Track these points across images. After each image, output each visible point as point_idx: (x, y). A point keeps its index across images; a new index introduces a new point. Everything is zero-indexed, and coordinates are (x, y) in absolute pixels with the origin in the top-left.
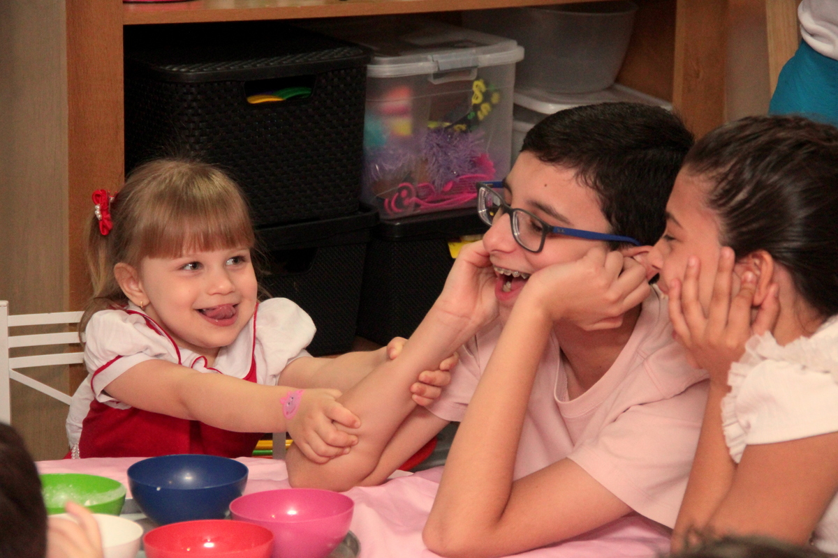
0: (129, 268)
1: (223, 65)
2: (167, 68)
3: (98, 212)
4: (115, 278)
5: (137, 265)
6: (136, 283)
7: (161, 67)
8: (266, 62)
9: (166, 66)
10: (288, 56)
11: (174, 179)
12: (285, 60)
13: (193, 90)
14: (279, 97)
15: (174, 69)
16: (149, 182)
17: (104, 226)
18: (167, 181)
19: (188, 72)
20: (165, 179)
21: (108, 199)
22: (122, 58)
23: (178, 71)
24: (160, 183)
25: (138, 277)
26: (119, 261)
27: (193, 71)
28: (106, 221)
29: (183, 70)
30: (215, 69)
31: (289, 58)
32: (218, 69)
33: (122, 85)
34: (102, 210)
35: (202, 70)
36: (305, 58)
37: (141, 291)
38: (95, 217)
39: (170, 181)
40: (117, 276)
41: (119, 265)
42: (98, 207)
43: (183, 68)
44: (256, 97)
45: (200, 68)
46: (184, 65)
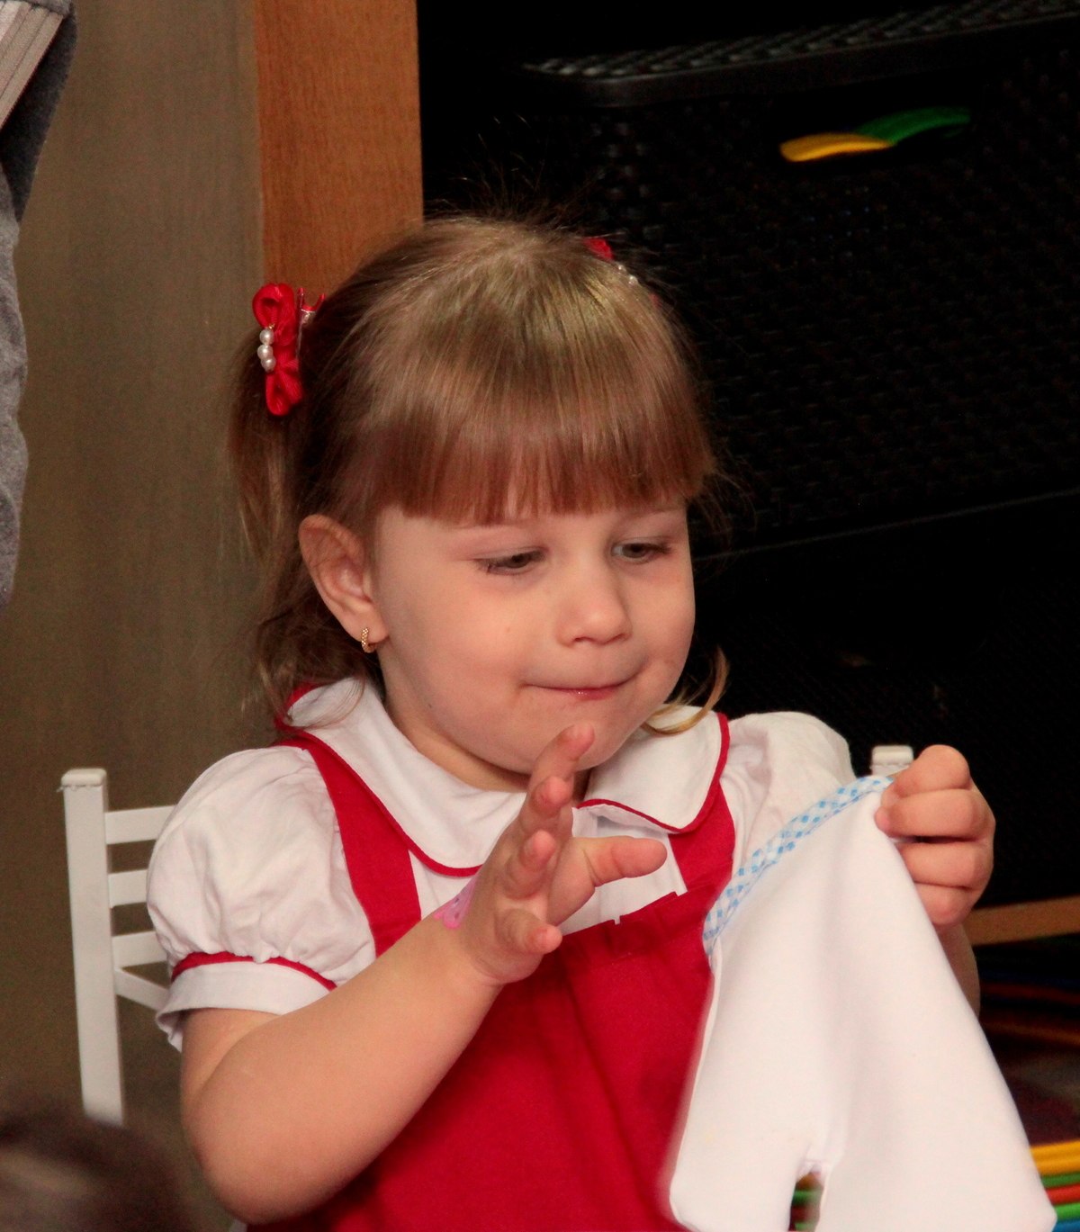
0: (342, 534)
1: (709, 51)
2: (546, 67)
3: (265, 350)
4: (300, 560)
5: (365, 527)
6: (358, 573)
7: (529, 67)
8: (835, 36)
9: (544, 61)
10: (901, 16)
11: (491, 288)
12: (891, 28)
13: (623, 128)
14: (879, 136)
15: (567, 71)
16: (419, 289)
17: (279, 391)
18: (470, 292)
19: (607, 75)
20: (463, 286)
21: (299, 315)
22: (414, 45)
23: (577, 75)
24: (448, 298)
25: (368, 561)
26: (315, 511)
27: (619, 72)
28: (285, 378)
29: (591, 71)
30: (684, 65)
31: (901, 22)
32: (695, 63)
33: (414, 125)
34: (274, 346)
35: (646, 70)
36: (949, 17)
37: (367, 599)
38: (255, 359)
39: (479, 292)
40: (306, 550)
41: (316, 521)
42: (267, 336)
43: (593, 64)
44: (809, 140)
45: (642, 63)
46: (594, 58)
